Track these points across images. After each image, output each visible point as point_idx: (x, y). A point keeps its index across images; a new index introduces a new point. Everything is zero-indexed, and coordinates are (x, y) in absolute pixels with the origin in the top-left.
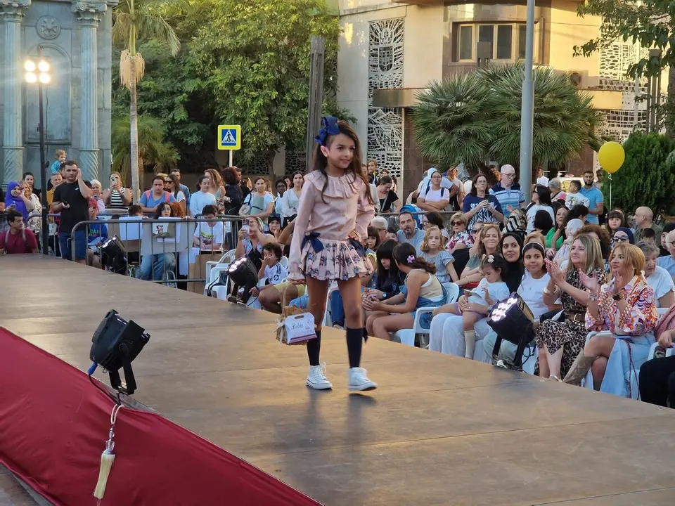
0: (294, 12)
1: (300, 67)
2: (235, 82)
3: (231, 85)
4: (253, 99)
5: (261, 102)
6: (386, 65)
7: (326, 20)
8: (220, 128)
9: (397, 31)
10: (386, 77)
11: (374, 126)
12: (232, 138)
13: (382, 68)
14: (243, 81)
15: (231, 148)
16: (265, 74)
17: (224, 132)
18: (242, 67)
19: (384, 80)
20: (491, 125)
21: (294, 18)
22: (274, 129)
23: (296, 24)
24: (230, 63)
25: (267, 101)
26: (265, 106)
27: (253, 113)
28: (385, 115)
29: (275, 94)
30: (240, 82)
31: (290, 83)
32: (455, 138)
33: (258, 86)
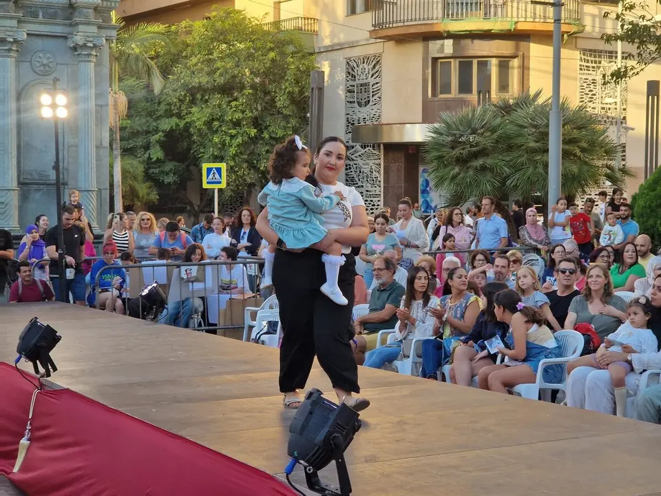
0: (271, 49)
1: (279, 104)
2: (213, 119)
3: (209, 123)
4: (232, 137)
5: (239, 140)
6: (363, 101)
7: (303, 57)
8: (205, 166)
9: (374, 67)
10: (363, 113)
11: (352, 163)
12: (217, 176)
13: (360, 104)
14: (221, 119)
15: (216, 187)
16: (243, 112)
17: (209, 170)
18: (219, 106)
19: (361, 116)
20: (508, 159)
21: (272, 55)
22: (253, 166)
23: (273, 61)
24: (206, 101)
25: (246, 138)
26: (244, 144)
27: (232, 151)
28: (363, 151)
29: (253, 132)
30: (218, 120)
31: (268, 120)
32: (471, 173)
33: (237, 124)
